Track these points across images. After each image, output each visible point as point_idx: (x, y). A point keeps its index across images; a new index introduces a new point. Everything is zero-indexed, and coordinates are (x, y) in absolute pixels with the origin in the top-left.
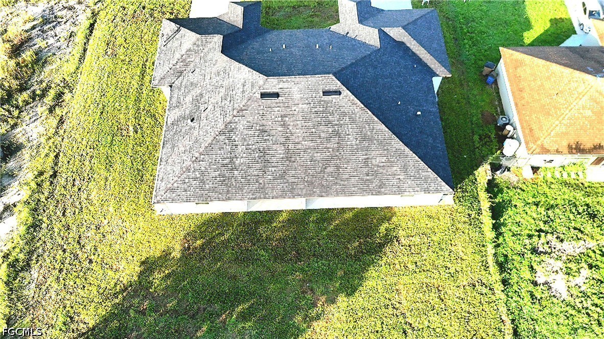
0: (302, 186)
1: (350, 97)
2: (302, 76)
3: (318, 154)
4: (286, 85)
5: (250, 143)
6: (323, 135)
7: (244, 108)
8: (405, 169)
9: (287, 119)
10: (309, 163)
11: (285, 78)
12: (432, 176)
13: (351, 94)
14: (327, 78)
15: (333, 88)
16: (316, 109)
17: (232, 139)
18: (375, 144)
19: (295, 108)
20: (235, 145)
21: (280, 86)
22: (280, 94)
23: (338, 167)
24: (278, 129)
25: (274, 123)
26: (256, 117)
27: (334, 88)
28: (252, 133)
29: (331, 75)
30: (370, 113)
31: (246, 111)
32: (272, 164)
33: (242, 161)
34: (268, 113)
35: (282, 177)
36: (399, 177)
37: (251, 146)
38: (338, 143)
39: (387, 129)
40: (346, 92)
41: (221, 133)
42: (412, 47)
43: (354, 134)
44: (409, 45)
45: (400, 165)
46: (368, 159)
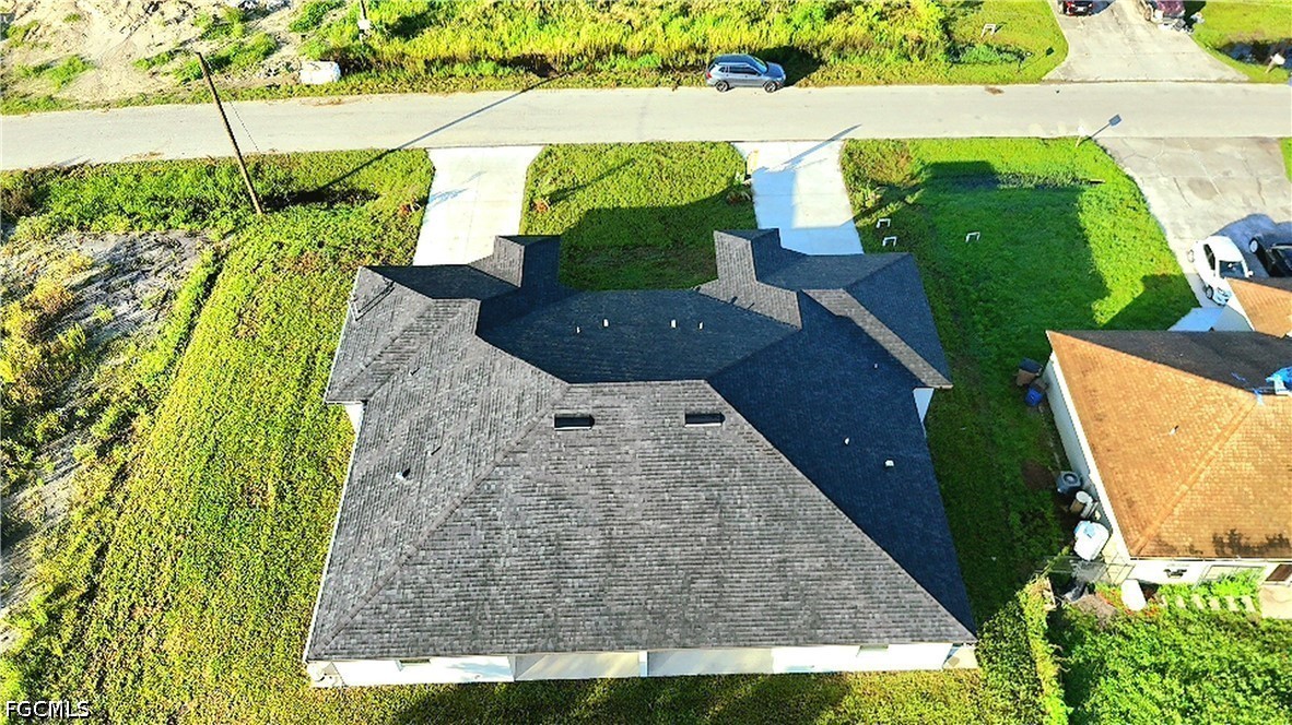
0: (640, 623)
1: (742, 428)
2: (642, 383)
3: (676, 549)
4: (608, 401)
5: (528, 522)
6: (687, 507)
7: (519, 447)
8: (866, 586)
9: (610, 471)
10: (657, 568)
11: (607, 387)
12: (925, 602)
13: (744, 420)
14: (693, 386)
15: (707, 408)
16: (671, 451)
17: (491, 513)
18: (799, 529)
19: (627, 448)
20: (496, 529)
21: (597, 402)
22: (596, 418)
23: (719, 580)
24: (591, 492)
25: (581, 479)
26: (543, 468)
27: (710, 408)
28: (532, 500)
29: (702, 381)
30: (786, 460)
31: (524, 455)
32: (576, 571)
33: (508, 564)
34: (570, 457)
35: (596, 599)
36: (854, 603)
37: (529, 531)
38: (719, 526)
39: (824, 497)
40: (734, 417)
41: (467, 501)
42: (867, 328)
43: (753, 505)
44: (860, 324)
45: (855, 577)
46: (785, 561)
